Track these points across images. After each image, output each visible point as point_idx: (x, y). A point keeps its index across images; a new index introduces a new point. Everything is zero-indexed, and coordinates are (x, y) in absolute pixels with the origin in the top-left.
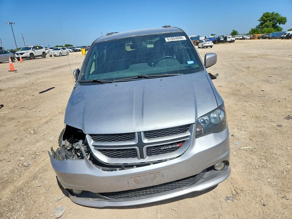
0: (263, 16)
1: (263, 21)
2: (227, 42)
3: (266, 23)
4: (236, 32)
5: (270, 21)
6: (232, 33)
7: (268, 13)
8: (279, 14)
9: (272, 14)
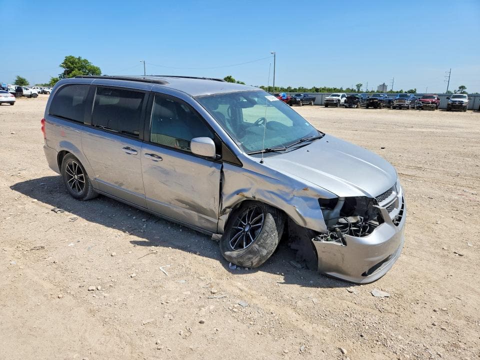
0: (66, 60)
1: (67, 68)
2: (24, 96)
3: (74, 72)
4: (24, 80)
5: (79, 70)
6: (17, 81)
7: (73, 57)
8: (89, 61)
9: (79, 59)
